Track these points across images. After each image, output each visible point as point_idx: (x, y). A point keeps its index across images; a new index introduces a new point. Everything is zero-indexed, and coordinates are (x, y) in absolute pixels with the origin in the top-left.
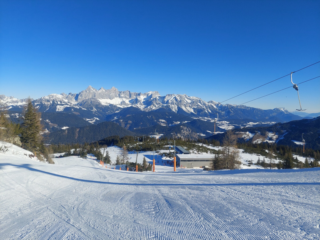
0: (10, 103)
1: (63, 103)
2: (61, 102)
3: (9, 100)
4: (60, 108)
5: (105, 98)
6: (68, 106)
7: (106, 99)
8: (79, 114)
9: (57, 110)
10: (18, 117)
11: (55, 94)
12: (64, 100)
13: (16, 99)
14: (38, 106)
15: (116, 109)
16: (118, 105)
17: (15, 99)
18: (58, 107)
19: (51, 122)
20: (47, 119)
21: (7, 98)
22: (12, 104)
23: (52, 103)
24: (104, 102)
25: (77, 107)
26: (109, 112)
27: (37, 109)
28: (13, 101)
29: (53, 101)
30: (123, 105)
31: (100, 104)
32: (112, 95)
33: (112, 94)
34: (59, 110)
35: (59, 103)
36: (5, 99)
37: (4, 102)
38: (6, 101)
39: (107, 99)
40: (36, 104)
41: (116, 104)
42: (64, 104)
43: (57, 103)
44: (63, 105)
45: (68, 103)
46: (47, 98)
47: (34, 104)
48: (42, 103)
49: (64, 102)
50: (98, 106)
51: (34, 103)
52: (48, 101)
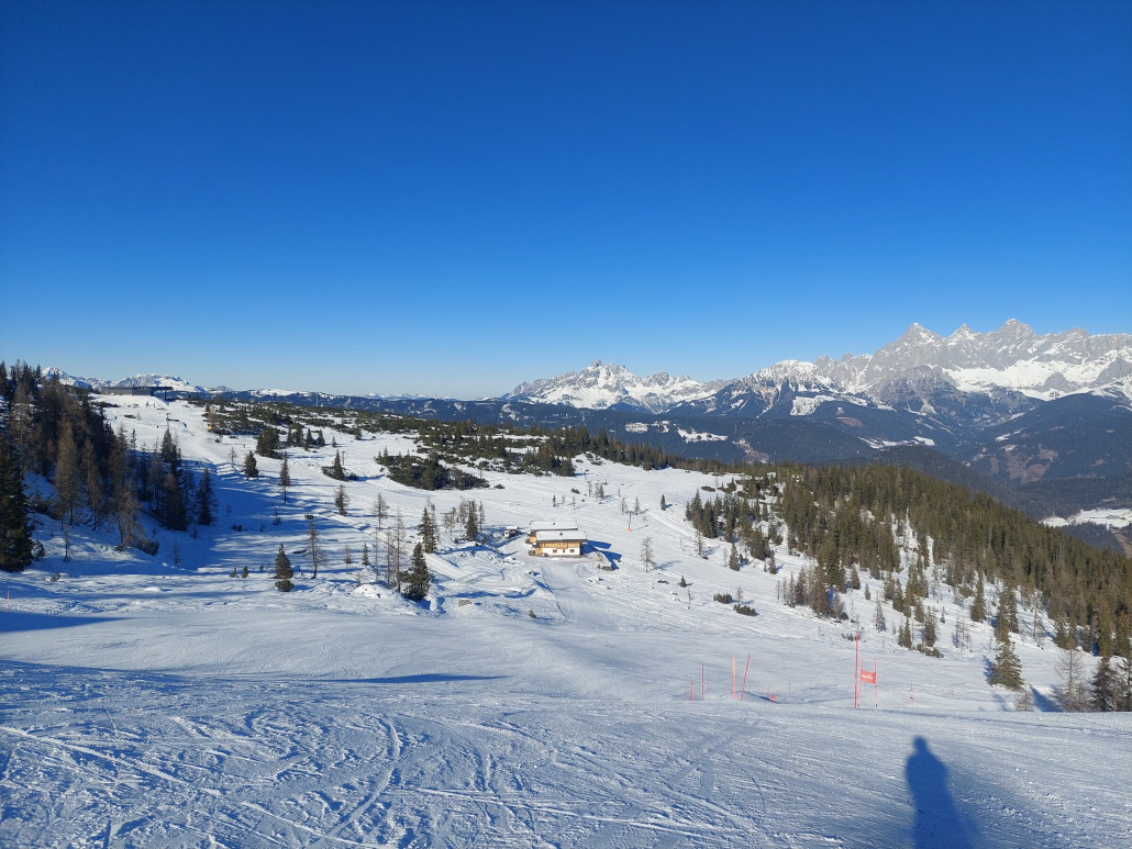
0: (680, 393)
1: (813, 390)
2: (808, 386)
3: (678, 386)
4: (803, 406)
5: (973, 367)
6: (830, 399)
7: (978, 370)
8: (860, 424)
9: (794, 412)
10: (667, 430)
11: (792, 362)
12: (818, 377)
13: (694, 383)
14: (741, 401)
15: (1016, 404)
16: (1027, 388)
17: (690, 383)
18: (798, 401)
19: (754, 447)
20: (744, 437)
21: (671, 380)
22: (682, 399)
23: (780, 389)
24: (969, 380)
25: (862, 400)
26: (985, 416)
27: (737, 408)
28: (687, 388)
29: (785, 385)
30: (1052, 390)
31: (949, 387)
32: (1006, 352)
33: (1005, 347)
34: (799, 411)
35: (802, 389)
36: (667, 385)
37: (666, 392)
38: (670, 390)
39: (983, 366)
40: (735, 394)
41: (1020, 388)
42: (817, 390)
43: (797, 388)
44: (812, 395)
45: (831, 390)
46: (767, 373)
47: (731, 395)
48: (752, 393)
49: (818, 386)
50: (943, 394)
51: (730, 392)
52: (771, 384)
